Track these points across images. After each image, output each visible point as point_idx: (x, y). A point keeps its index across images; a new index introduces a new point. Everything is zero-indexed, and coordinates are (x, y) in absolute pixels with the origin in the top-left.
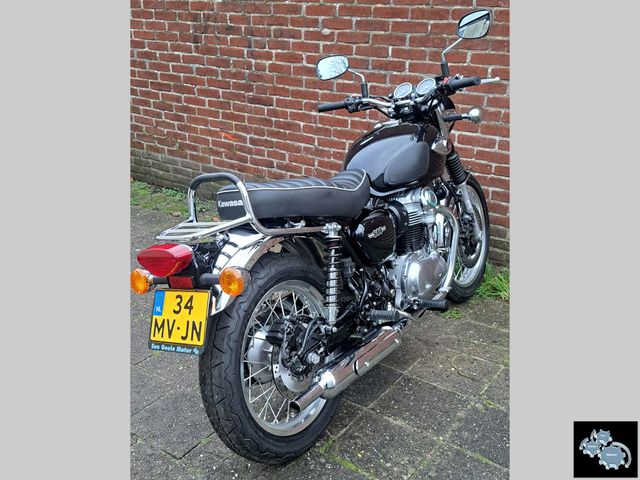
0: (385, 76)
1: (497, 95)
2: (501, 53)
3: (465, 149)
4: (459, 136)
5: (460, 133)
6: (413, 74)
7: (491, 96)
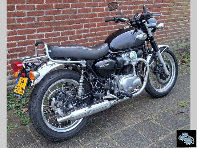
1: (58, 15)
3: (49, 39)
4: (45, 34)
5: (45, 33)
6: (19, 11)
7: (56, 16)
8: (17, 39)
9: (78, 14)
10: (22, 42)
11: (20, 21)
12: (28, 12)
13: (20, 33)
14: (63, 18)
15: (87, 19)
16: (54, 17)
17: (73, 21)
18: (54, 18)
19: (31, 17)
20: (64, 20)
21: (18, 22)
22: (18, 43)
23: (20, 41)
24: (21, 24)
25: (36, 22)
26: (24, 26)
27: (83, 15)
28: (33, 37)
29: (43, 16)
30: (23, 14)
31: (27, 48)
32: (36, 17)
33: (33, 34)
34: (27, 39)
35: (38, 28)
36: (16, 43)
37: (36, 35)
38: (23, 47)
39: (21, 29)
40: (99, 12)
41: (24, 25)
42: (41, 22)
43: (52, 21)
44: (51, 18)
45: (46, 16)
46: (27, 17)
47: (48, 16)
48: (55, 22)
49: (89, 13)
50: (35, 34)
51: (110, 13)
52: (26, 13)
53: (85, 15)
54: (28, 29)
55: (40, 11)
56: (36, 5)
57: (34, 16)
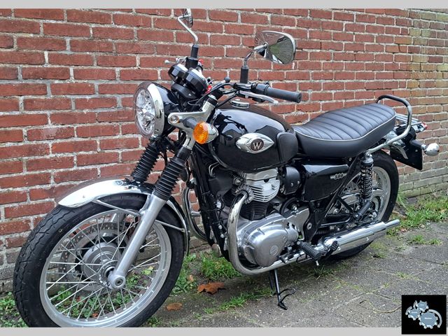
6: (80, 81)
8: (76, 147)
10: (88, 157)
11: (81, 104)
12: (99, 86)
13: (81, 132)
19: (108, 96)
21: (77, 108)
22: (79, 157)
23: (82, 153)
24: (85, 111)
25: (119, 110)
26: (91, 117)
28: (112, 145)
30: (90, 90)
31: (99, 171)
32: (119, 98)
33: (114, 138)
34: (99, 150)
35: (124, 124)
36: (72, 158)
37: (119, 139)
38: (91, 167)
39: (85, 125)
41: (92, 115)
46: (97, 95)
50: (117, 137)
52: (96, 87)
54: (101, 124)
55: (127, 83)
56: (118, 70)
57: (115, 96)
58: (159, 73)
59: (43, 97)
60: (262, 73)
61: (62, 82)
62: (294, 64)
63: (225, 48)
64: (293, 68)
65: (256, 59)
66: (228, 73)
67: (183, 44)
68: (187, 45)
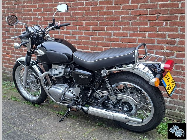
0: (58, 31)
2: (94, 21)
6: (67, 30)
7: (92, 36)
9: (113, 37)
11: (67, 38)
12: (72, 32)
14: (98, 39)
15: (123, 43)
16: (91, 37)
17: (107, 43)
18: (90, 39)
19: (74, 35)
20: (99, 42)
21: (65, 39)
25: (77, 40)
27: (118, 39)
29: (82, 36)
32: (77, 36)
35: (78, 45)
40: (139, 38)
42: (81, 40)
43: (89, 41)
44: (88, 39)
45: (84, 36)
46: (71, 35)
47: (86, 36)
48: (91, 42)
49: (126, 37)
51: (156, 41)
52: (71, 32)
53: (121, 39)
55: (80, 31)
56: (78, 26)
57: (76, 35)
58: (91, 28)
59: (58, 35)
60: (142, 28)
61: (63, 30)
62: (165, 23)
63: (121, 16)
64: (164, 25)
65: (138, 21)
66: (121, 28)
67: (101, 16)
68: (103, 16)
